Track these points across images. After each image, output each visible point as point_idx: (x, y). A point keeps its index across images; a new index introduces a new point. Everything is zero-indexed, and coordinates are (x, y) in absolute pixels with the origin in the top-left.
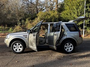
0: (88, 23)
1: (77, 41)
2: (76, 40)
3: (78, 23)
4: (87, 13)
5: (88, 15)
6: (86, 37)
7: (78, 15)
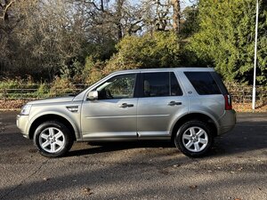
1: (219, 121)
2: (216, 122)
3: (238, 68)
4: (264, 38)
6: (259, 110)
7: (237, 45)
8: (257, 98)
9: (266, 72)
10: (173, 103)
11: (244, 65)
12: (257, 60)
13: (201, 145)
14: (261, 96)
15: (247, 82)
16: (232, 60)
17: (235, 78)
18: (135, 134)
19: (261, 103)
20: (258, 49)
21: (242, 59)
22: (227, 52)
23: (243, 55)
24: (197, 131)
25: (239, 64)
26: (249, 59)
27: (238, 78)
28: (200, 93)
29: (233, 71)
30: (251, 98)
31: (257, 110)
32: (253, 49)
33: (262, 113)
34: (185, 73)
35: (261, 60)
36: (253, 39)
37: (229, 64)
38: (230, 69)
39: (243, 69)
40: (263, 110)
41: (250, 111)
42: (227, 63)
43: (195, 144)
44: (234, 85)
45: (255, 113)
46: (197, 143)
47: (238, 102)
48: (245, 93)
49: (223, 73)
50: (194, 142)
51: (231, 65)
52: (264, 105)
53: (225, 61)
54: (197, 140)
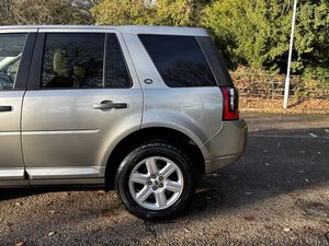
0: (309, 50)
3: (267, 50)
4: (306, 5)
5: (310, 12)
6: (293, 110)
7: (268, 16)
8: (291, 93)
9: (304, 55)
10: (107, 105)
11: (276, 45)
12: (295, 38)
13: (168, 194)
14: (296, 90)
15: (278, 70)
16: (260, 38)
17: (264, 64)
18: (19, 173)
19: (296, 101)
20: (297, 22)
21: (274, 36)
22: (254, 27)
23: (275, 31)
24: (161, 165)
25: (269, 44)
26: (283, 38)
27: (267, 65)
29: (261, 53)
30: (283, 93)
31: (290, 110)
32: (290, 22)
33: (296, 115)
34: (142, 37)
35: (299, 38)
36: (291, 8)
37: (256, 44)
38: (257, 50)
39: (275, 52)
40: (298, 110)
41: (280, 110)
42: (253, 43)
43: (156, 192)
44: (261, 74)
45: (287, 115)
46: (161, 190)
47: (265, 98)
48: (276, 85)
49: (248, 56)
50: (155, 188)
51: (258, 46)
52: (299, 103)
53: (250, 41)
54: (162, 185)
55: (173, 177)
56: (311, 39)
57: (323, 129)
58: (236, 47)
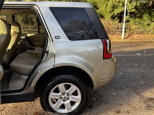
0: (133, 10)
3: (113, 11)
8: (125, 32)
9: (131, 13)
11: (117, 8)
12: (127, 5)
13: (72, 103)
15: (118, 20)
16: (110, 5)
17: (112, 17)
19: (127, 35)
21: (116, 4)
23: (117, 1)
24: (68, 87)
25: (114, 7)
26: (121, 4)
28: (71, 38)
29: (110, 12)
30: (122, 32)
31: (125, 40)
33: (128, 43)
34: (52, 9)
35: (129, 4)
37: (108, 7)
38: (108, 11)
39: (117, 11)
40: (129, 40)
41: (120, 40)
42: (106, 7)
43: (65, 103)
44: (111, 23)
45: (124, 43)
46: (68, 102)
47: (113, 34)
48: (118, 28)
49: (104, 13)
50: (64, 101)
51: (109, 8)
52: (129, 36)
53: (105, 6)
54: (68, 99)
55: (75, 94)
56: (134, 5)
57: (142, 50)
58: (98, 9)
